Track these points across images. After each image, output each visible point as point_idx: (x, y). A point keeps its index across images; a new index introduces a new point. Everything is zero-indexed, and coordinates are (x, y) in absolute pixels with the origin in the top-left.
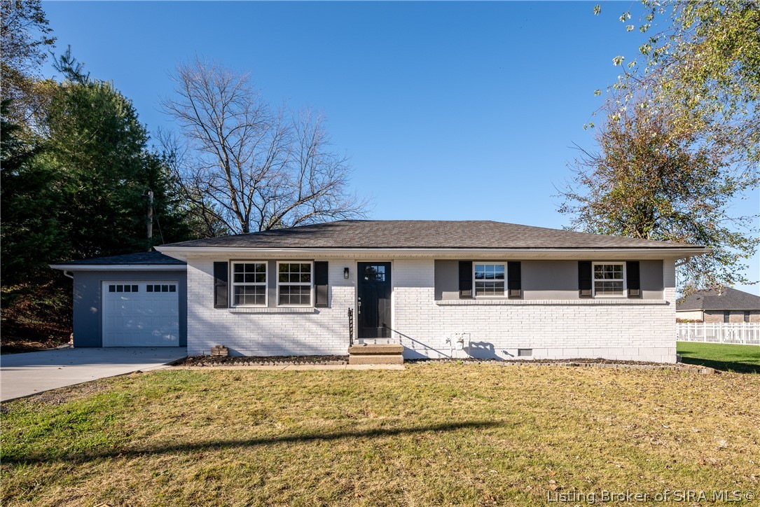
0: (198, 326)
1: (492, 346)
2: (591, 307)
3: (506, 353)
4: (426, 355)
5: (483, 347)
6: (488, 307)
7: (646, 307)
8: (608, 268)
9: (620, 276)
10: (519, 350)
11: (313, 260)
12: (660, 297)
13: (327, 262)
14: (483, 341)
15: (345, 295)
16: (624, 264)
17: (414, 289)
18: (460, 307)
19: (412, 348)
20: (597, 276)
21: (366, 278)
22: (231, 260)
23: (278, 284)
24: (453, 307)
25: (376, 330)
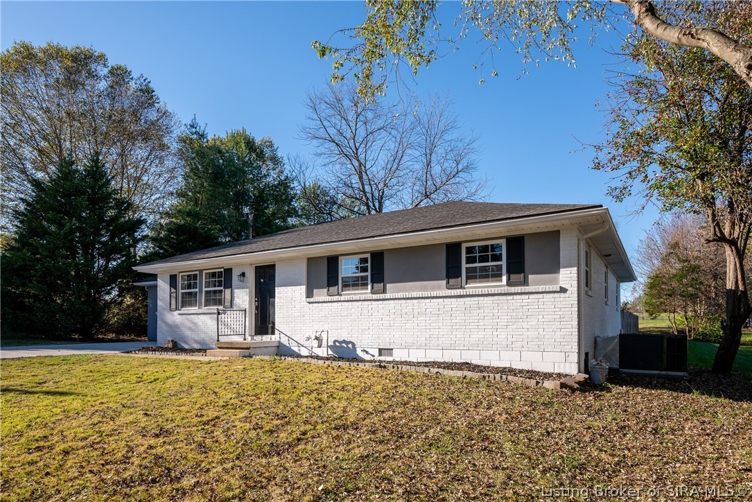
0: (163, 325)
1: (354, 345)
2: (459, 299)
3: (367, 353)
4: (299, 352)
5: (345, 346)
6: (350, 303)
7: (531, 296)
8: (485, 248)
9: (498, 258)
10: (380, 350)
11: (223, 268)
12: (555, 282)
13: (231, 269)
14: (346, 339)
15: (243, 297)
16: (503, 242)
17: (289, 288)
18: (326, 305)
19: (288, 345)
20: (469, 260)
21: (262, 280)
22: (180, 272)
23: (204, 289)
24: (320, 304)
25: (267, 328)
